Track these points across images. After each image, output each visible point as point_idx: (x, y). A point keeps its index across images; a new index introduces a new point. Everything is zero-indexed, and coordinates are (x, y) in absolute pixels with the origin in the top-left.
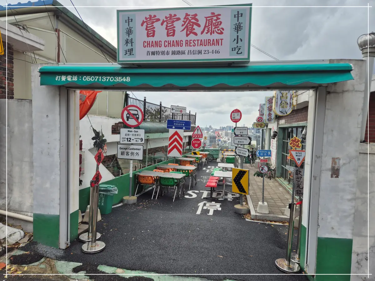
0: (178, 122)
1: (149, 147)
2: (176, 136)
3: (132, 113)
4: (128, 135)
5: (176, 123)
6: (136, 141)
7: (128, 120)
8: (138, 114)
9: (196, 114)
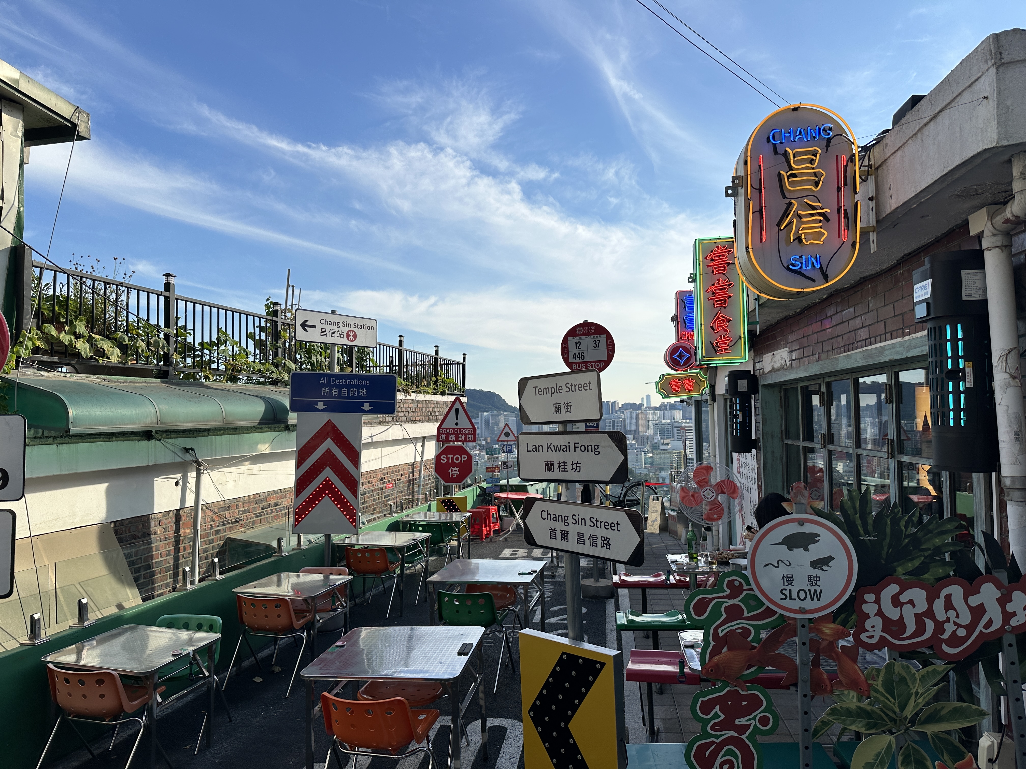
0: (341, 382)
1: (210, 497)
2: (329, 444)
5: (331, 387)
9: (464, 359)
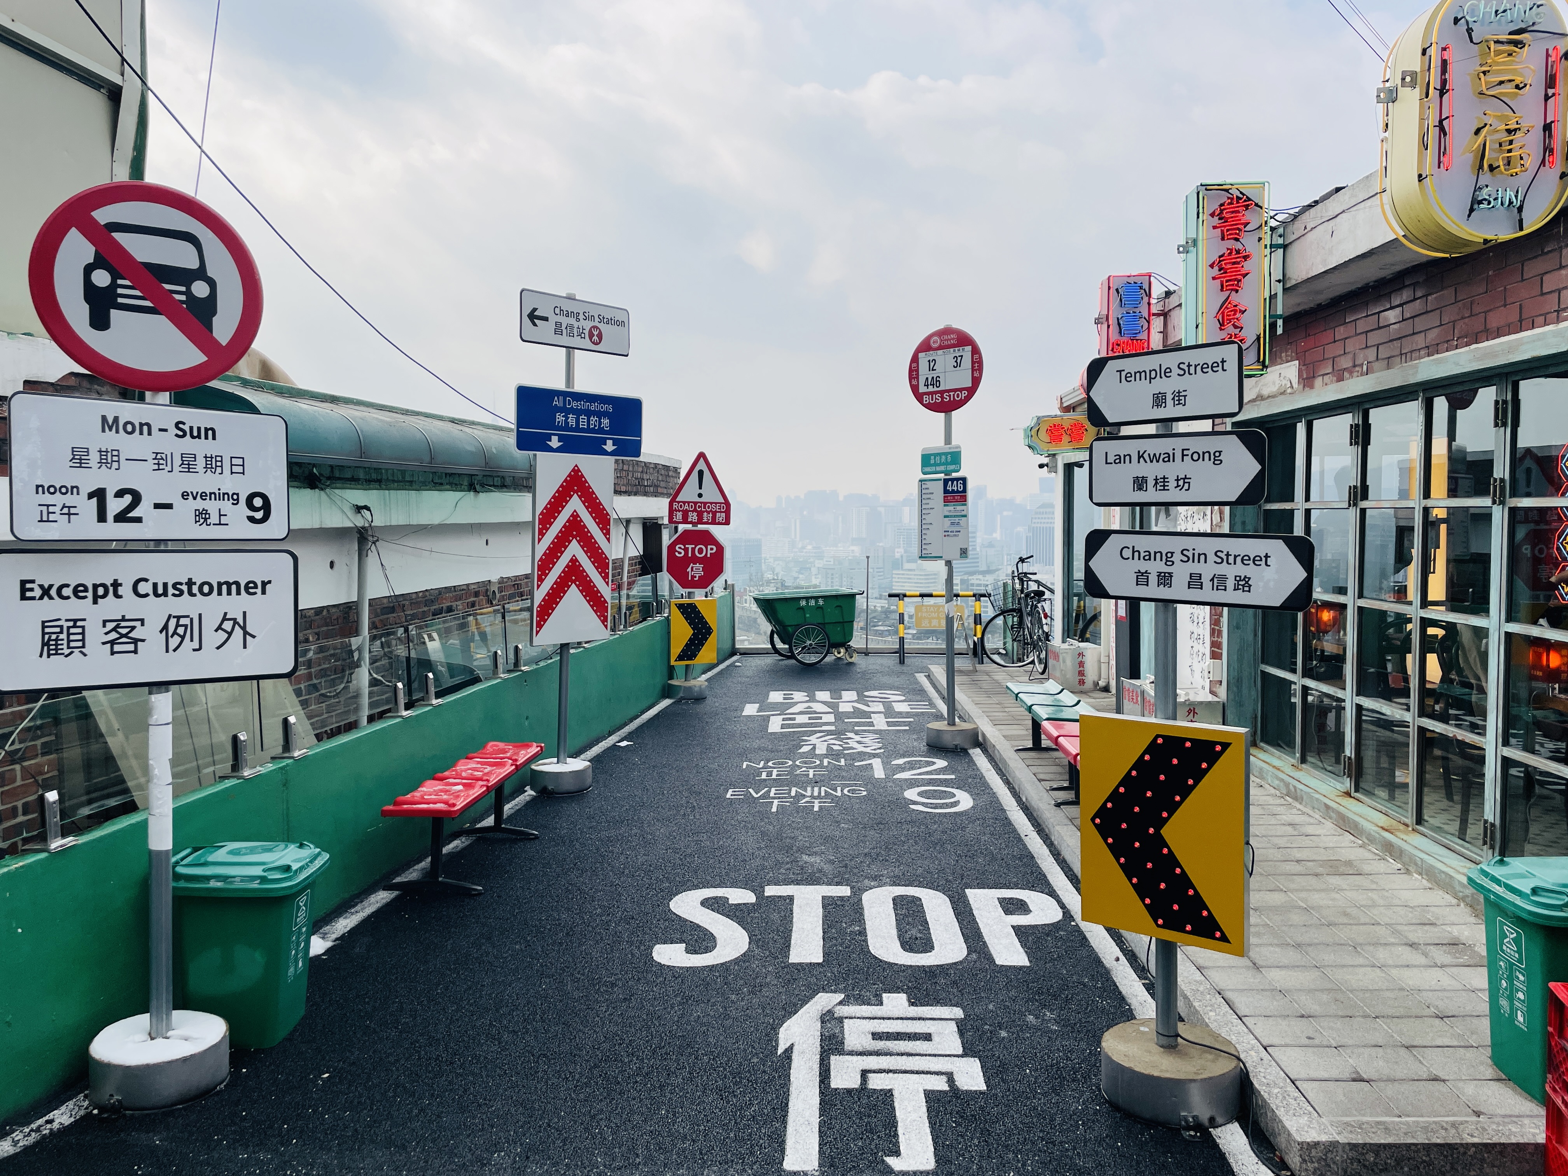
0: (579, 406)
1: (377, 589)
3: (141, 256)
4: (108, 458)
5: (566, 412)
6: (202, 516)
7: (100, 321)
8: (200, 273)
